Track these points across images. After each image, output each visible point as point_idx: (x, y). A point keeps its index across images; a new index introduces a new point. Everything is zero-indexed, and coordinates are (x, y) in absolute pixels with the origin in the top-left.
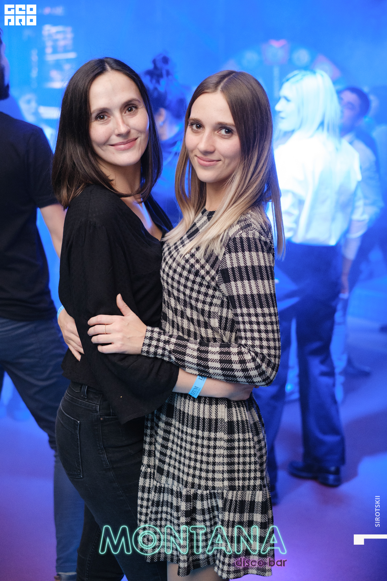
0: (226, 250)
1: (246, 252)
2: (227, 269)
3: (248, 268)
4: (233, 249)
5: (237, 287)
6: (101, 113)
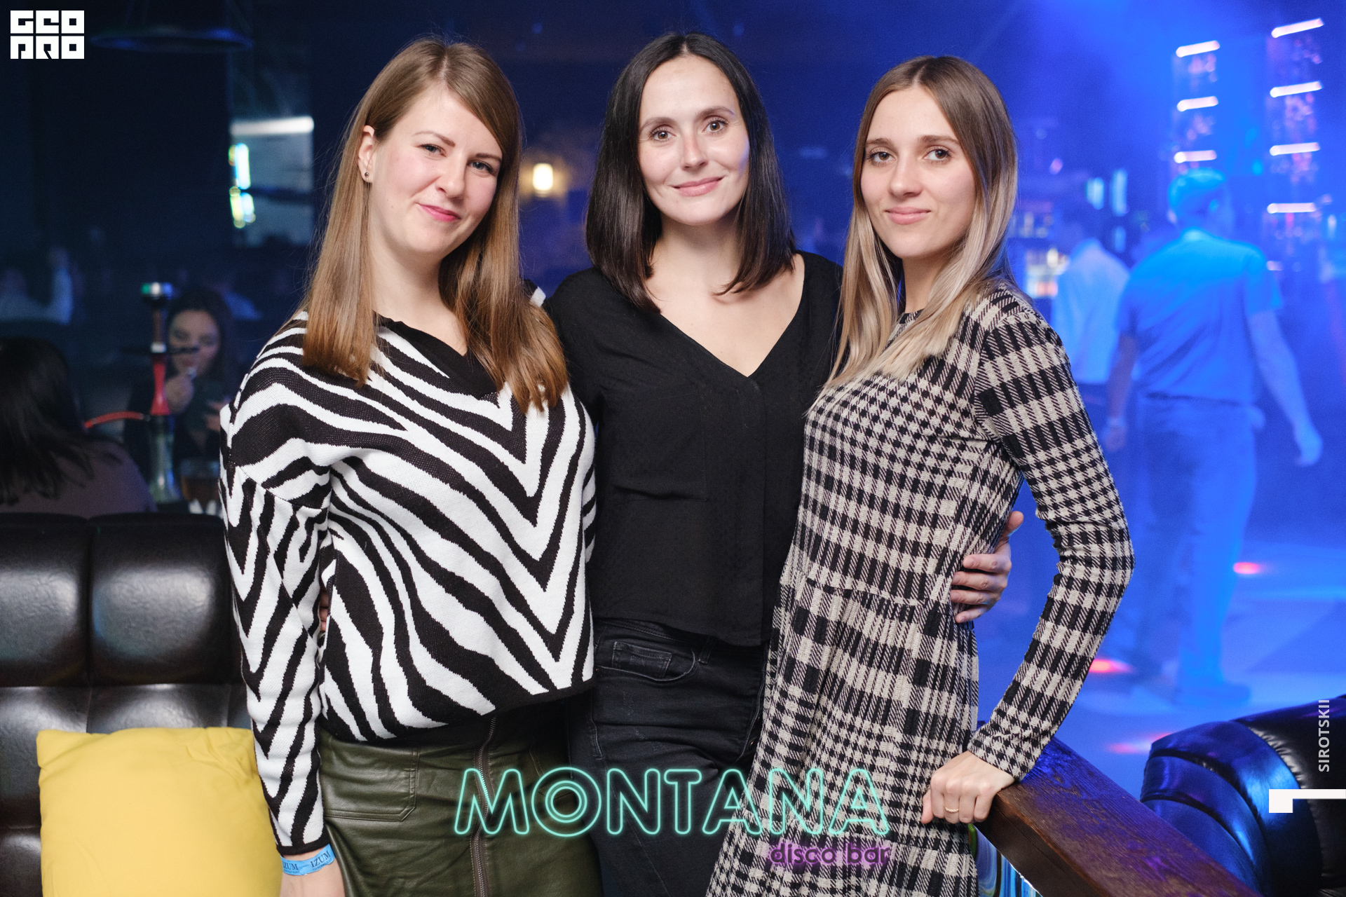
0: (983, 356)
1: (1022, 349)
2: (992, 390)
3: (1034, 377)
4: (995, 350)
5: (1017, 416)
6: (659, 127)
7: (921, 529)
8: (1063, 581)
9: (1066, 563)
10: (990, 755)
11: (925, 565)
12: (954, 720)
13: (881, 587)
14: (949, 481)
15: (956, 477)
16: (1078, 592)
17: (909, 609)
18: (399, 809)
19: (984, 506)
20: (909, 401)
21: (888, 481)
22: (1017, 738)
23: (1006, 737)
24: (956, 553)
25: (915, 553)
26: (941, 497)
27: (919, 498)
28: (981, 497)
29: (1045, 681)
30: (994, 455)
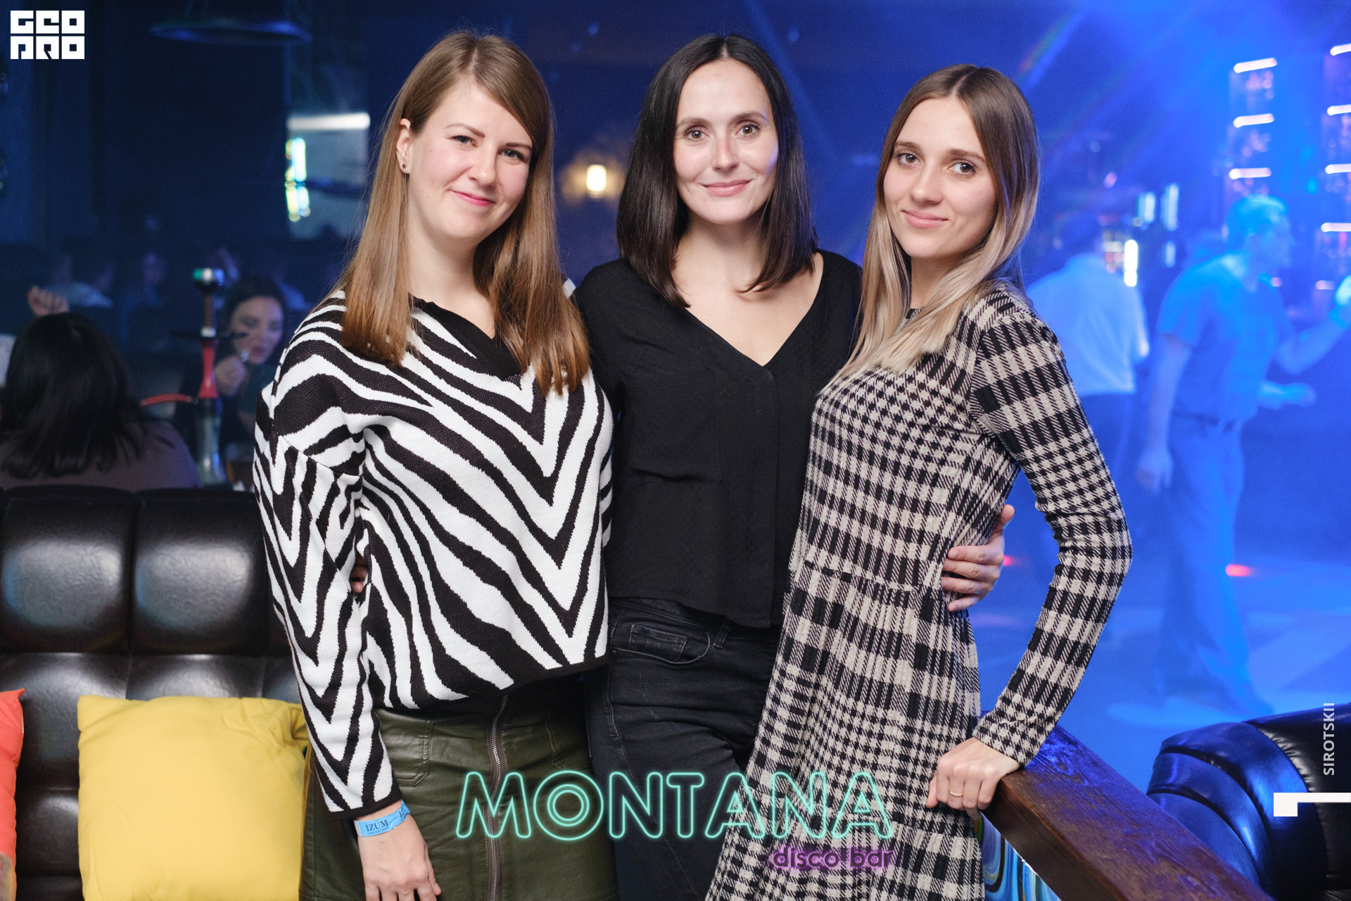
0: (979, 355)
1: (1018, 349)
2: (988, 387)
3: (1030, 375)
4: (991, 349)
5: (1014, 412)
6: (694, 127)
7: (914, 516)
8: (1065, 571)
9: (1067, 554)
10: (996, 741)
11: (918, 551)
12: (955, 705)
13: (876, 572)
14: (942, 469)
15: (949, 465)
16: (1080, 581)
17: (903, 594)
18: (412, 774)
19: (976, 496)
20: (906, 392)
21: (883, 467)
22: (1022, 724)
23: (1012, 724)
24: (947, 539)
25: (908, 539)
26: (933, 484)
27: (912, 485)
28: (974, 486)
29: (1049, 669)
30: (988, 446)
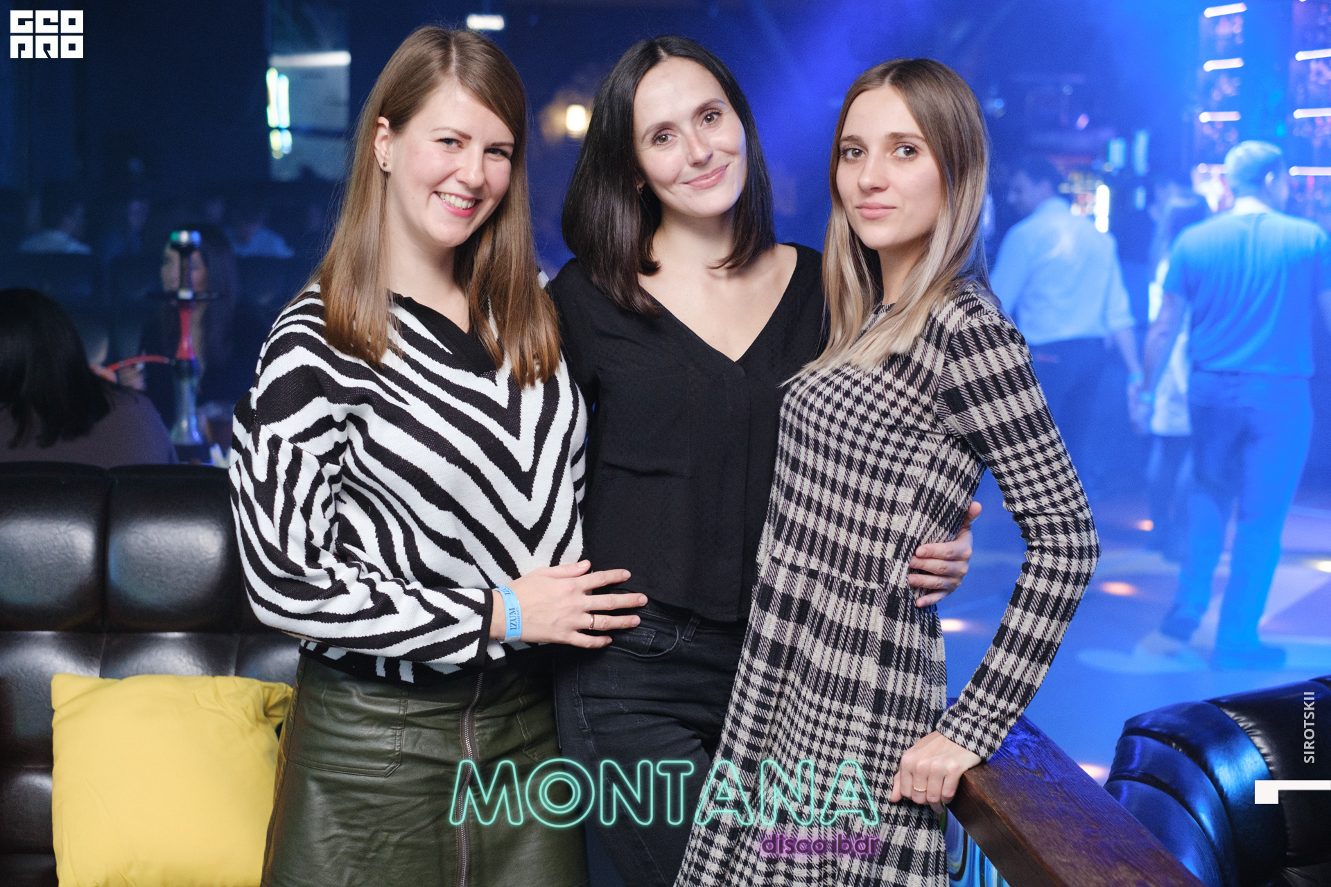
0: (948, 357)
2: (956, 389)
3: (998, 377)
6: (658, 132)
7: (880, 515)
8: (1032, 569)
9: (1034, 553)
10: (959, 736)
11: (884, 550)
12: (921, 701)
13: (842, 570)
14: (908, 469)
15: (914, 465)
16: (1046, 581)
17: (869, 592)
18: (385, 765)
19: (942, 495)
20: (872, 392)
21: (849, 466)
22: (984, 720)
23: (974, 719)
24: (913, 538)
25: (874, 538)
26: (899, 484)
27: (878, 484)
28: (939, 486)
29: (1013, 666)
30: (953, 446)
